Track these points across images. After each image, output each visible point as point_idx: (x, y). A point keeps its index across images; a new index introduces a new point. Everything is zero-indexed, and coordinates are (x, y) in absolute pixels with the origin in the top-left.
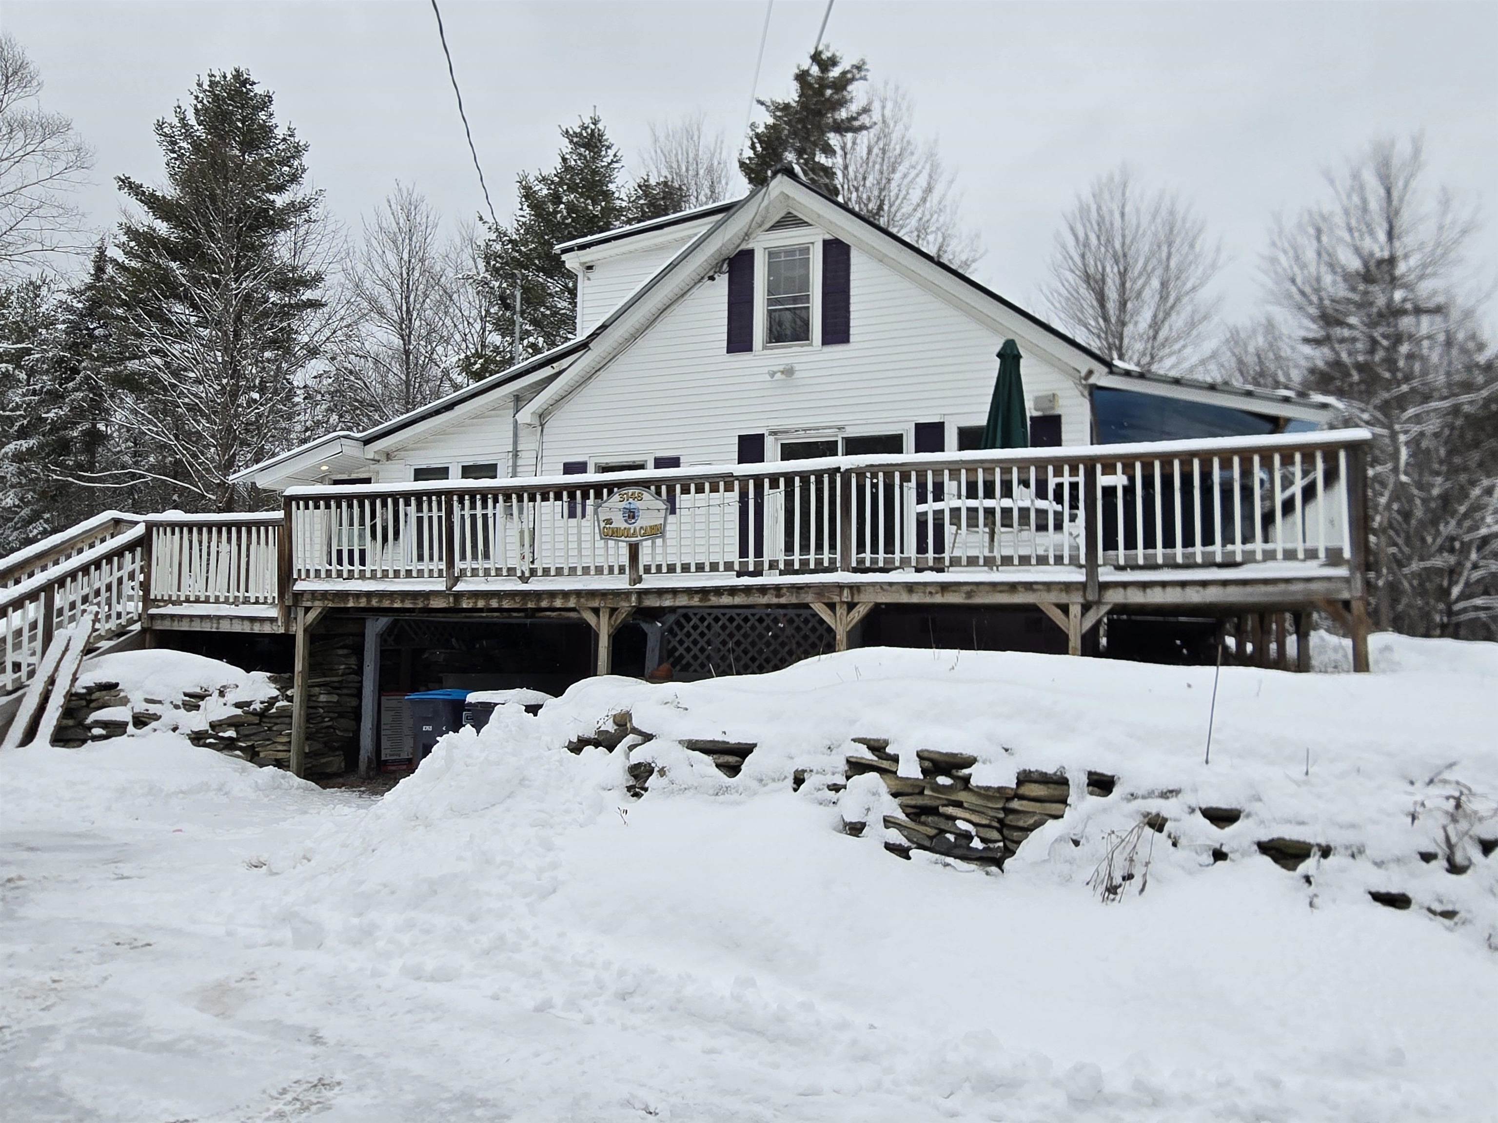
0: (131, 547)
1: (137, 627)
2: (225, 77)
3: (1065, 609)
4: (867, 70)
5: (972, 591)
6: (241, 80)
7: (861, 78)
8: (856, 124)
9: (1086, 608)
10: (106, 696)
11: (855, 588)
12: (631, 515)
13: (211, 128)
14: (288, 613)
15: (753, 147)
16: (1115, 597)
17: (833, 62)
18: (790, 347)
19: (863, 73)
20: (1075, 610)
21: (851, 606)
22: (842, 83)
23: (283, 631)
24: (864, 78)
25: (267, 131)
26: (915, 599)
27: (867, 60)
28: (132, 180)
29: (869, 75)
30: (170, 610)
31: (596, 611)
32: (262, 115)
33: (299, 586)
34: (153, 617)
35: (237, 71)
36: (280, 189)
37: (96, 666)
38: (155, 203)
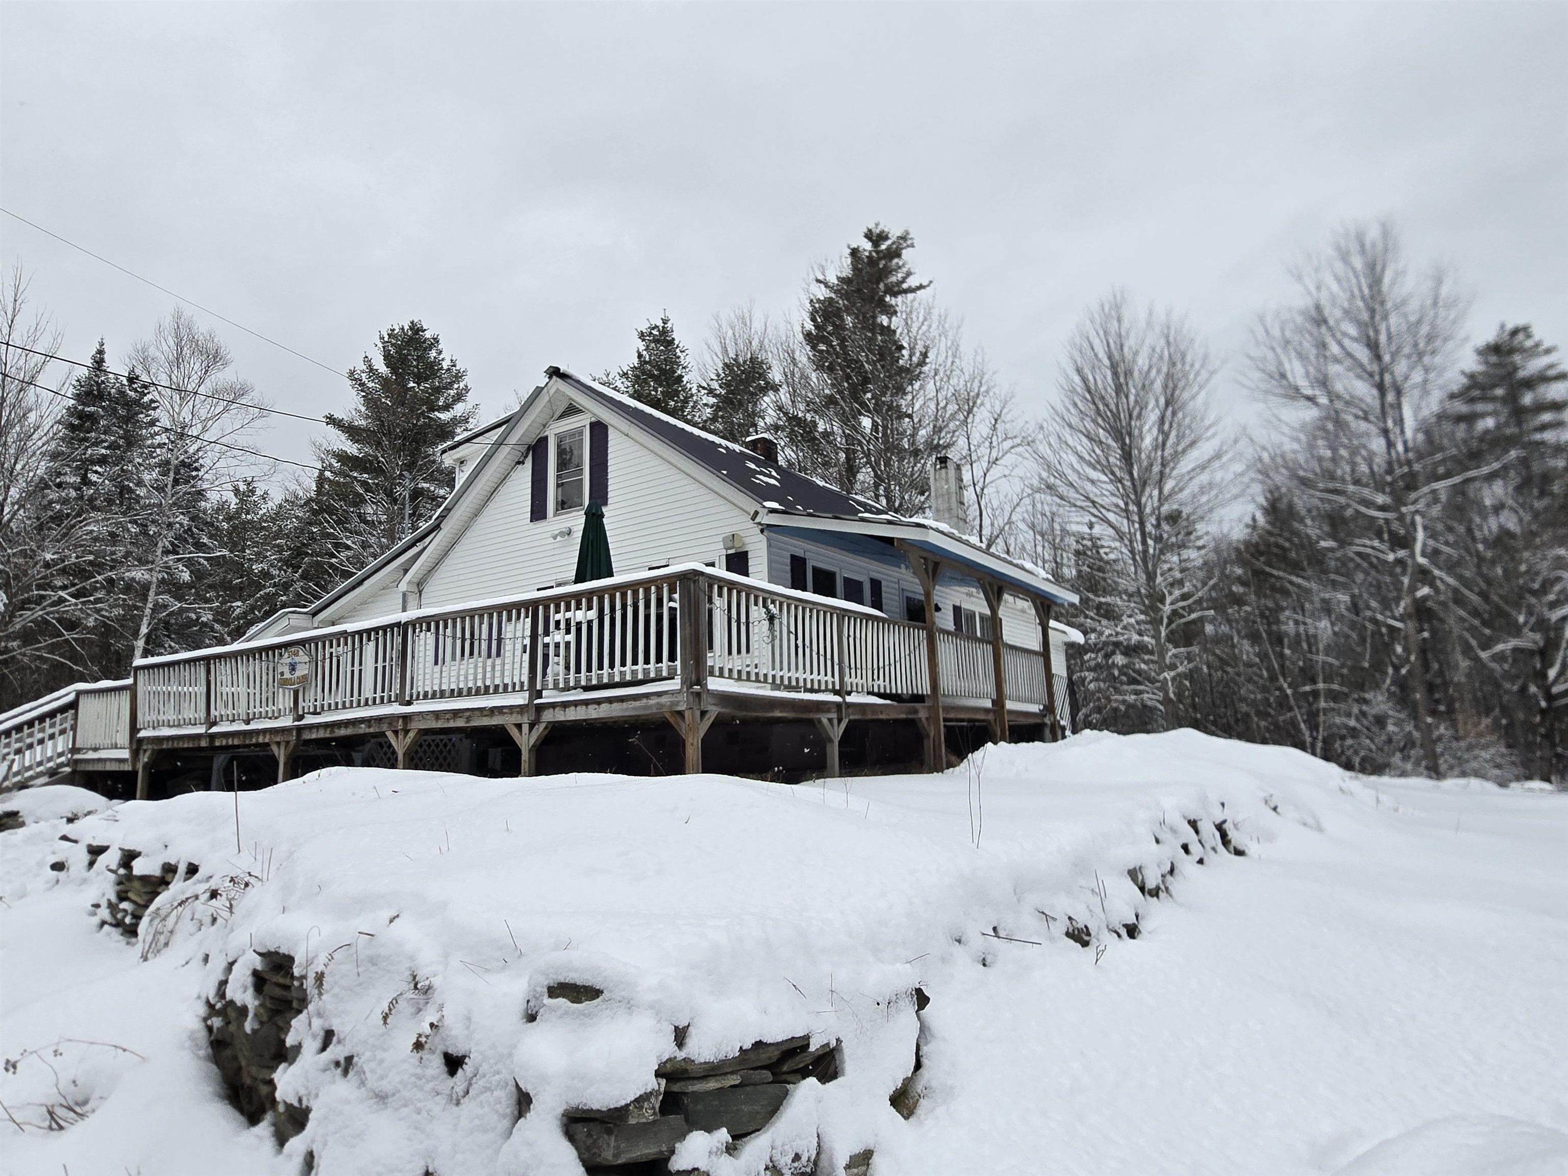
0: (63, 709)
1: (67, 769)
2: (403, 329)
3: (519, 726)
4: (911, 239)
5: (470, 716)
6: (416, 329)
7: (908, 246)
8: (905, 286)
9: (532, 726)
10: (10, 821)
11: (406, 718)
12: (293, 668)
13: (394, 370)
14: (135, 753)
15: (813, 319)
16: (548, 716)
17: (883, 237)
18: (571, 512)
19: (909, 242)
20: (526, 728)
21: (407, 732)
22: (894, 253)
23: (130, 769)
24: (912, 246)
25: (437, 363)
26: (440, 725)
27: (910, 230)
28: (335, 416)
29: (916, 242)
30: (91, 755)
31: (278, 744)
32: (433, 354)
33: (142, 734)
34: (77, 762)
35: (412, 323)
36: (447, 407)
37: (10, 799)
38: (352, 431)
